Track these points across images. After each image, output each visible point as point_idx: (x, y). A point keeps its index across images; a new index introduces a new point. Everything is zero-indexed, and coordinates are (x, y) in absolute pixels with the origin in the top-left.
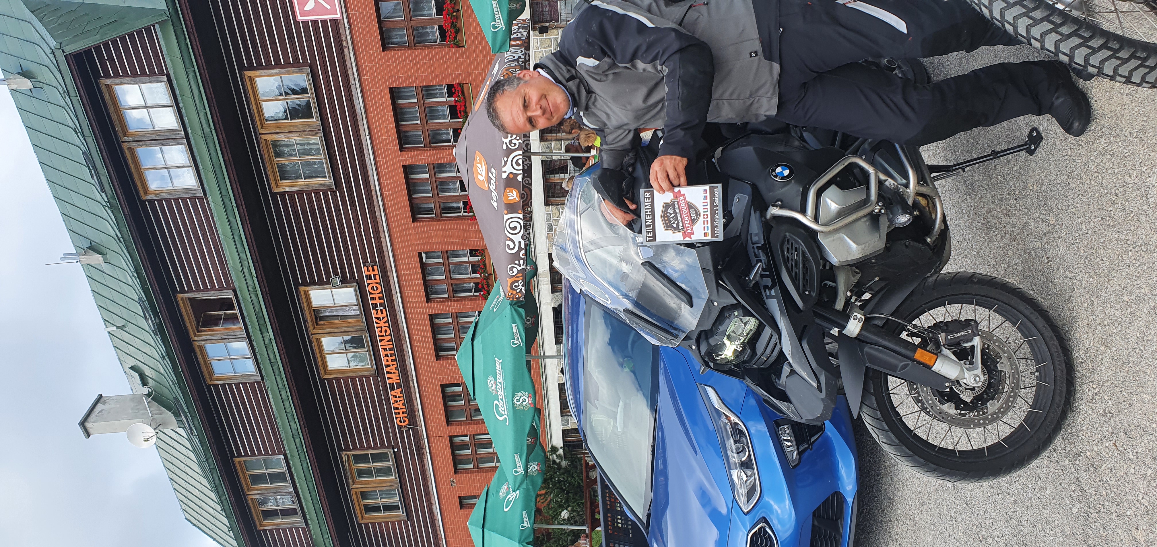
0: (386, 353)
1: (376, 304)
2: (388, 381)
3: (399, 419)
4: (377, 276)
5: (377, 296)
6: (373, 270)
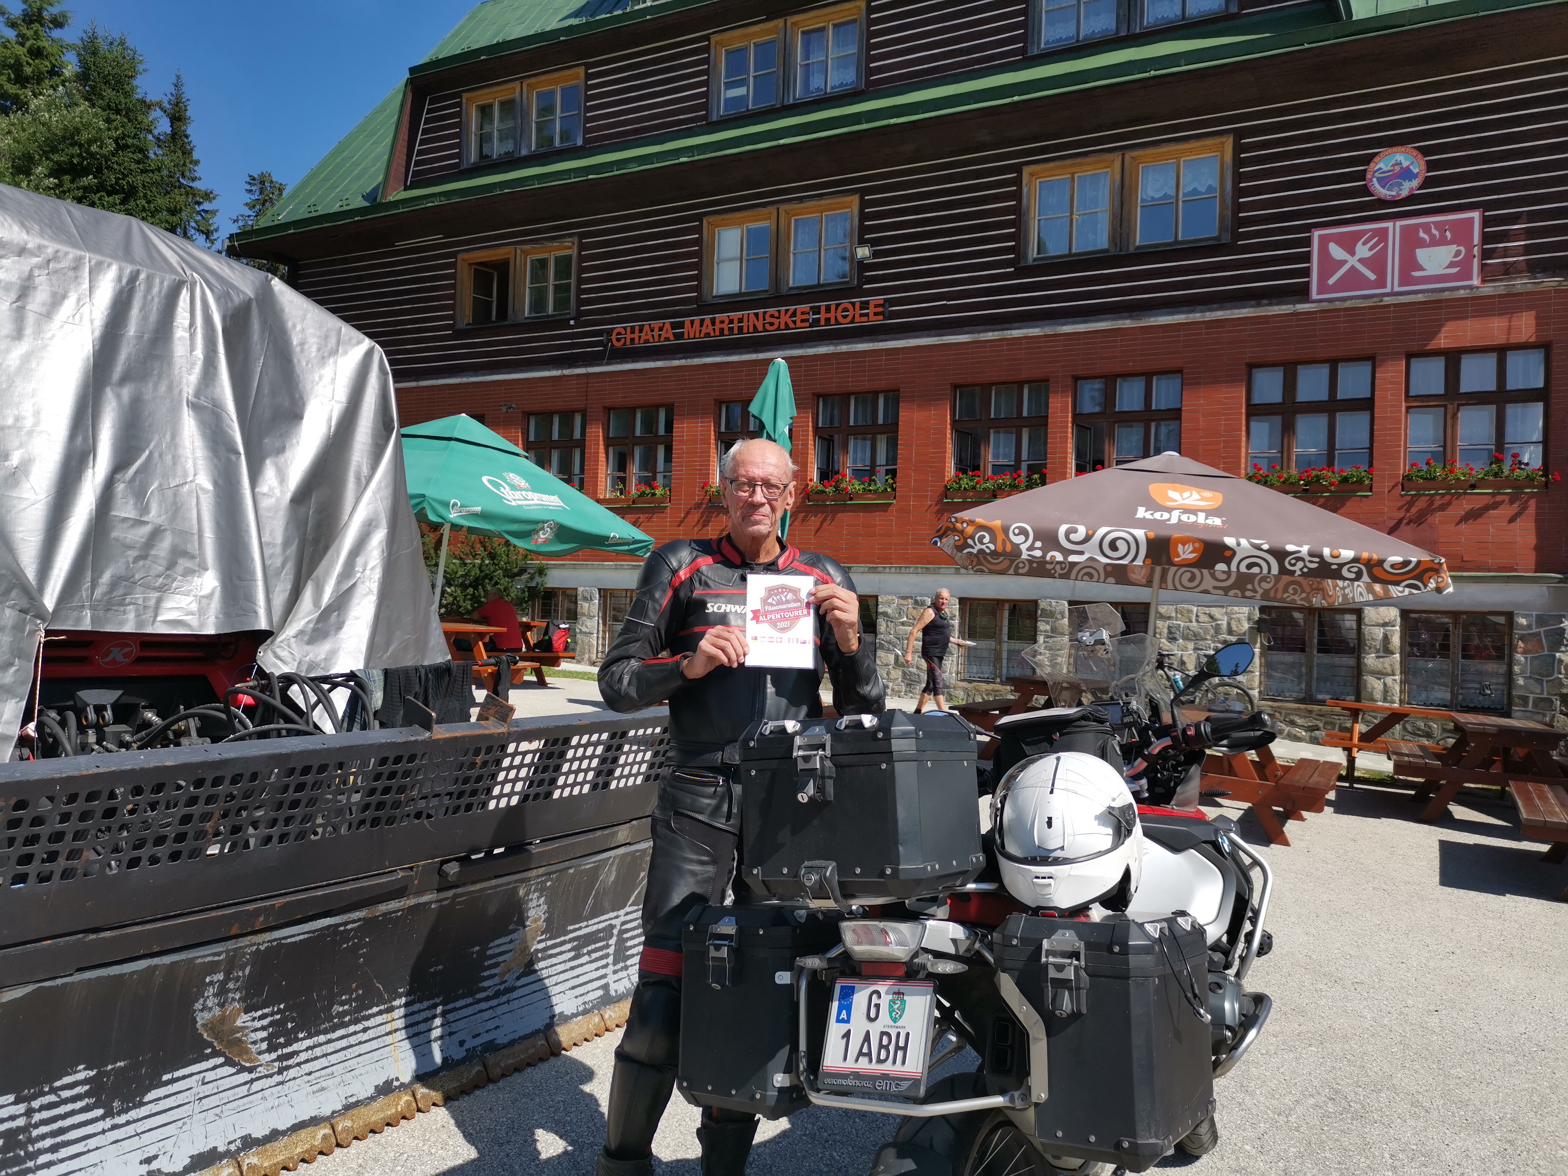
0: (736, 321)
1: (819, 313)
2: (687, 320)
3: (623, 332)
4: (865, 319)
5: (832, 315)
6: (876, 314)
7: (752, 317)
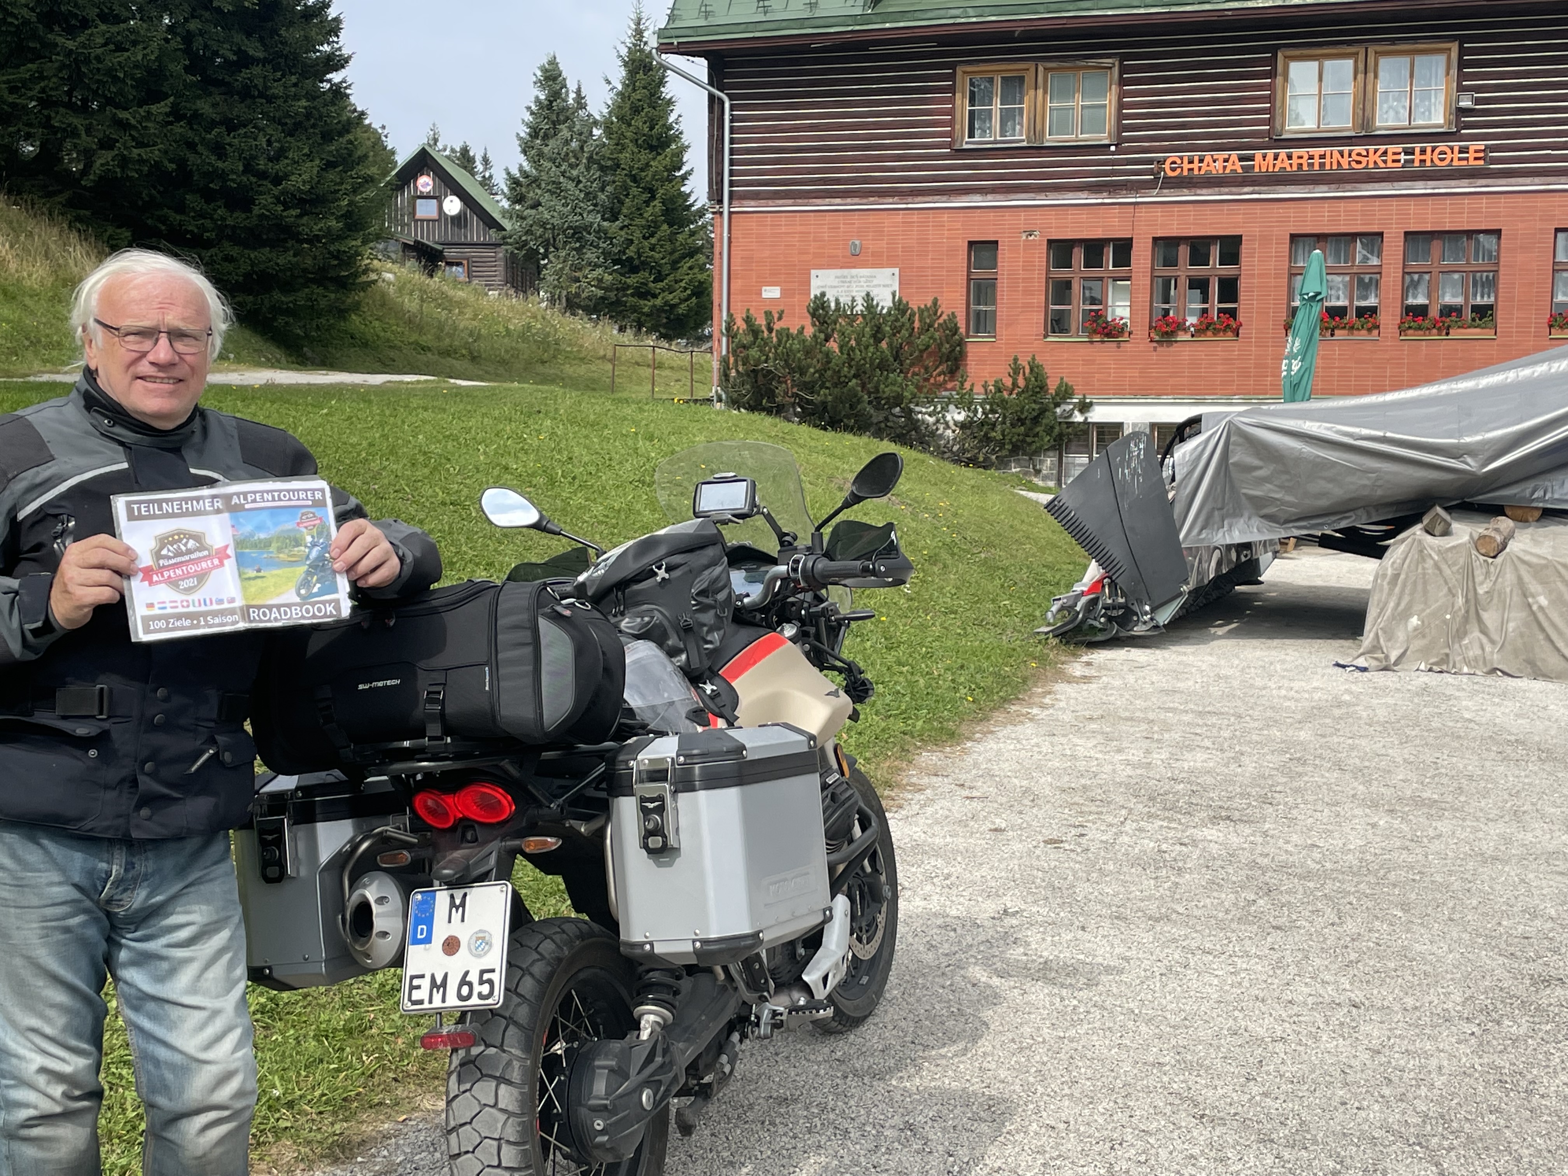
0: (1317, 157)
1: (1413, 154)
2: (1258, 154)
3: (1179, 161)
4: (1464, 163)
5: (1427, 157)
6: (1476, 159)
7: (1336, 155)
